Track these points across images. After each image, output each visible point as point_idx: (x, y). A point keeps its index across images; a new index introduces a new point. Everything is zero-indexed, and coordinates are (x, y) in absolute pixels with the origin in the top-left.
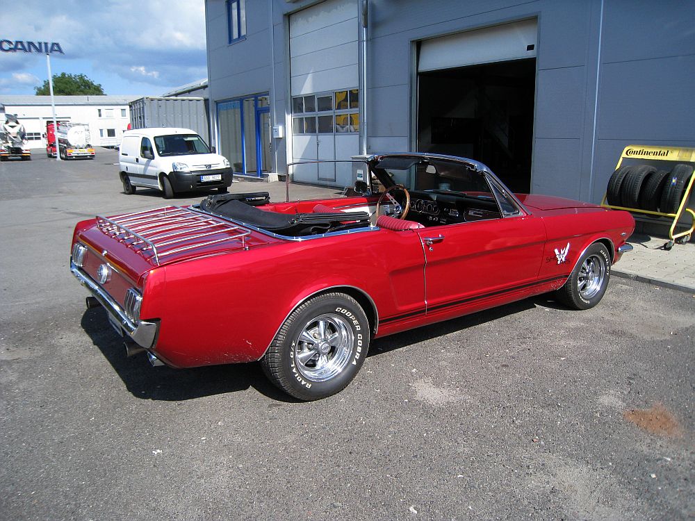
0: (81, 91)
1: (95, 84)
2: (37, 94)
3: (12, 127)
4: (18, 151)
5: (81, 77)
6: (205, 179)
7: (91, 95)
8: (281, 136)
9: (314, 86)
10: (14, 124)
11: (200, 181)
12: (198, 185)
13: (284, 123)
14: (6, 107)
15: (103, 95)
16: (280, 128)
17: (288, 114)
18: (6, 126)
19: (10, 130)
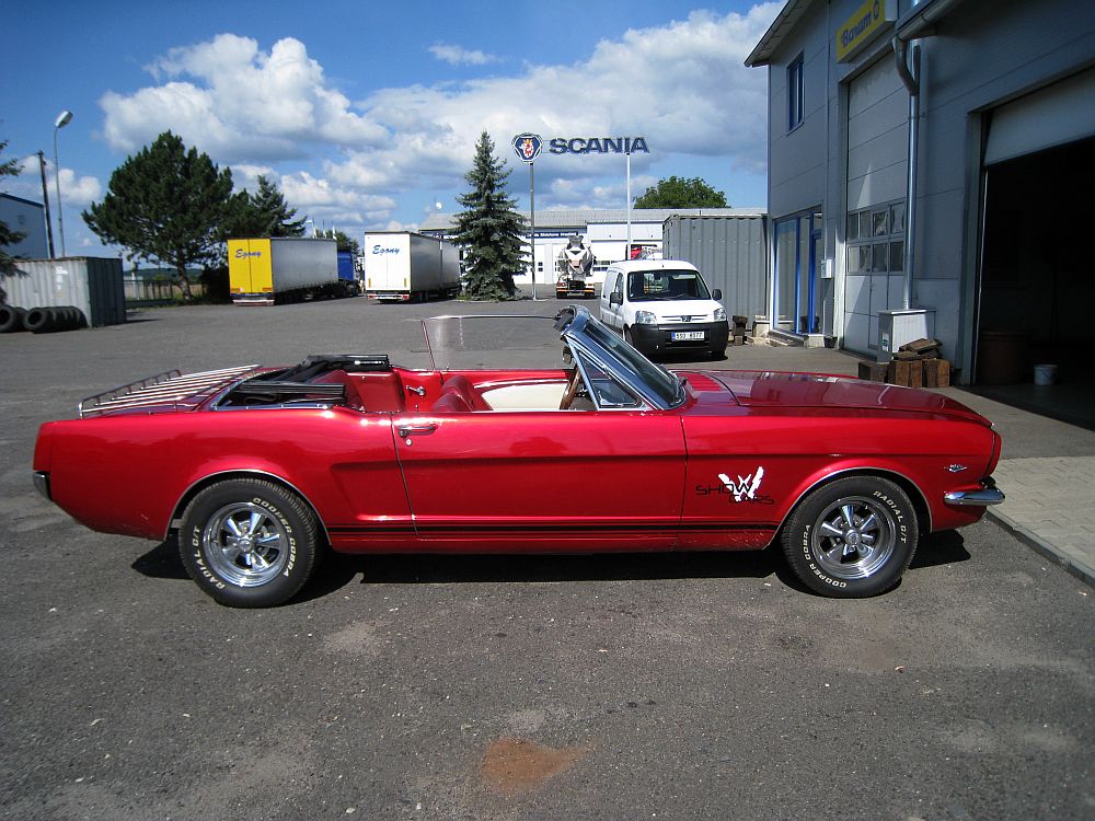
0: (695, 202)
1: (716, 191)
2: (636, 207)
3: (576, 253)
4: (580, 285)
5: (697, 182)
6: (678, 337)
7: (708, 207)
8: (829, 275)
9: (872, 197)
10: (578, 249)
11: (670, 340)
12: (669, 346)
13: (832, 254)
14: (589, 226)
15: (724, 207)
16: (829, 263)
17: (841, 241)
18: (568, 252)
19: (571, 256)
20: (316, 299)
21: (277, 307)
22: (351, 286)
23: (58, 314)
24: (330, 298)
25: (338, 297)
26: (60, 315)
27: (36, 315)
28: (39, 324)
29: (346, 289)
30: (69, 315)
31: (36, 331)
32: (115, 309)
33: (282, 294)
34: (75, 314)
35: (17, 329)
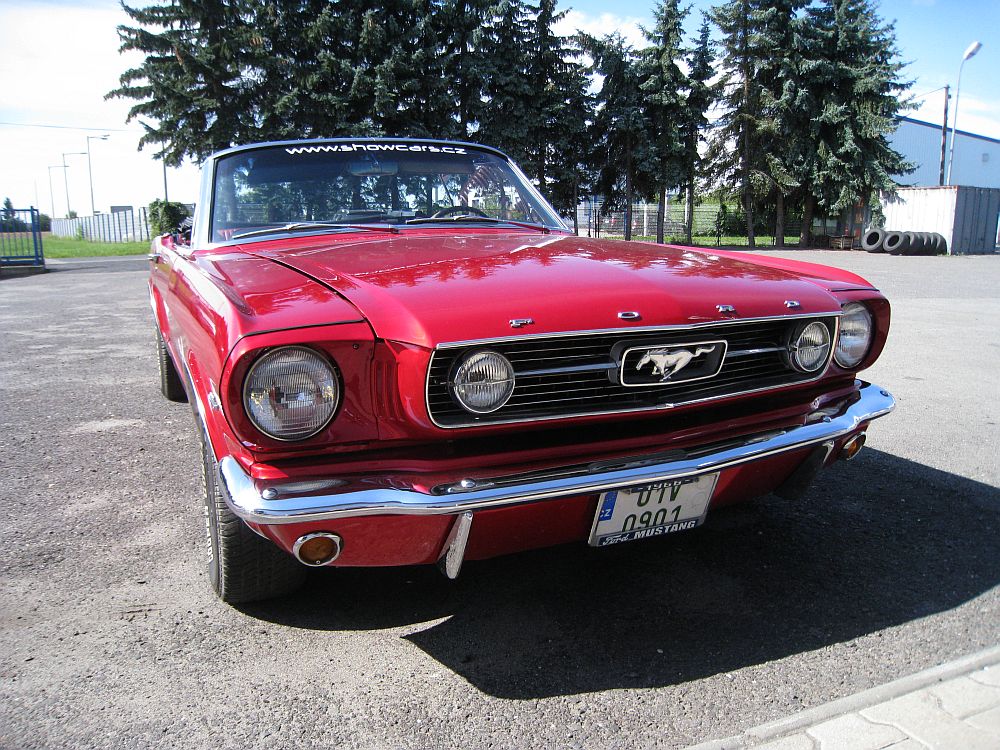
23: (916, 239)
26: (920, 241)
28: (894, 247)
30: (929, 240)
31: (894, 253)
32: (983, 239)
34: (936, 240)
35: (881, 250)
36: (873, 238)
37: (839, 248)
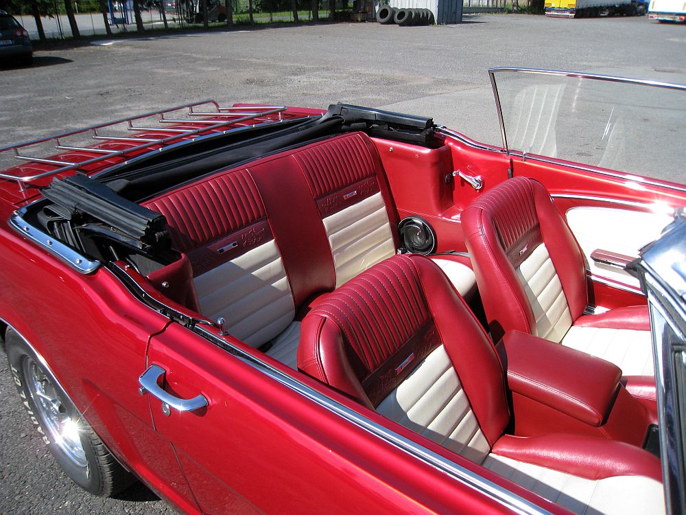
20: (611, 15)
21: (576, 20)
22: (641, 7)
23: (416, 14)
24: (622, 15)
25: (628, 15)
26: (417, 15)
27: (402, 14)
28: (402, 21)
29: (636, 9)
30: (423, 14)
31: (401, 25)
32: (455, 13)
33: (582, 10)
34: (427, 14)
35: (391, 22)
36: (384, 13)
37: (357, 21)
